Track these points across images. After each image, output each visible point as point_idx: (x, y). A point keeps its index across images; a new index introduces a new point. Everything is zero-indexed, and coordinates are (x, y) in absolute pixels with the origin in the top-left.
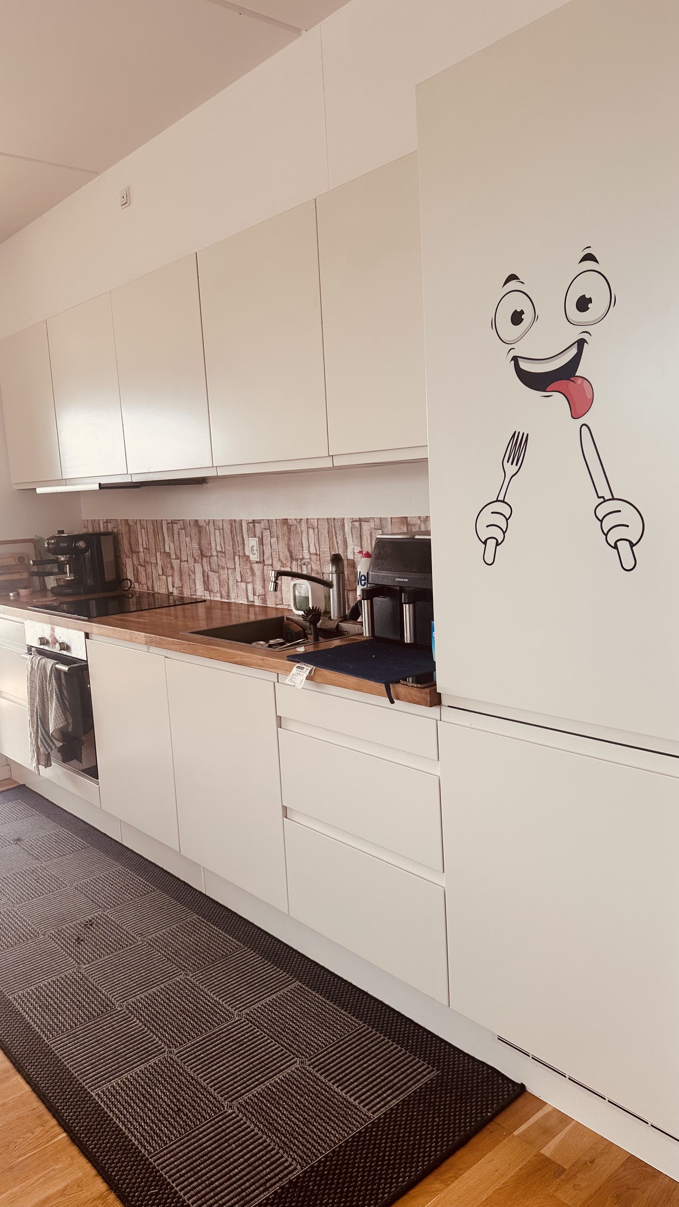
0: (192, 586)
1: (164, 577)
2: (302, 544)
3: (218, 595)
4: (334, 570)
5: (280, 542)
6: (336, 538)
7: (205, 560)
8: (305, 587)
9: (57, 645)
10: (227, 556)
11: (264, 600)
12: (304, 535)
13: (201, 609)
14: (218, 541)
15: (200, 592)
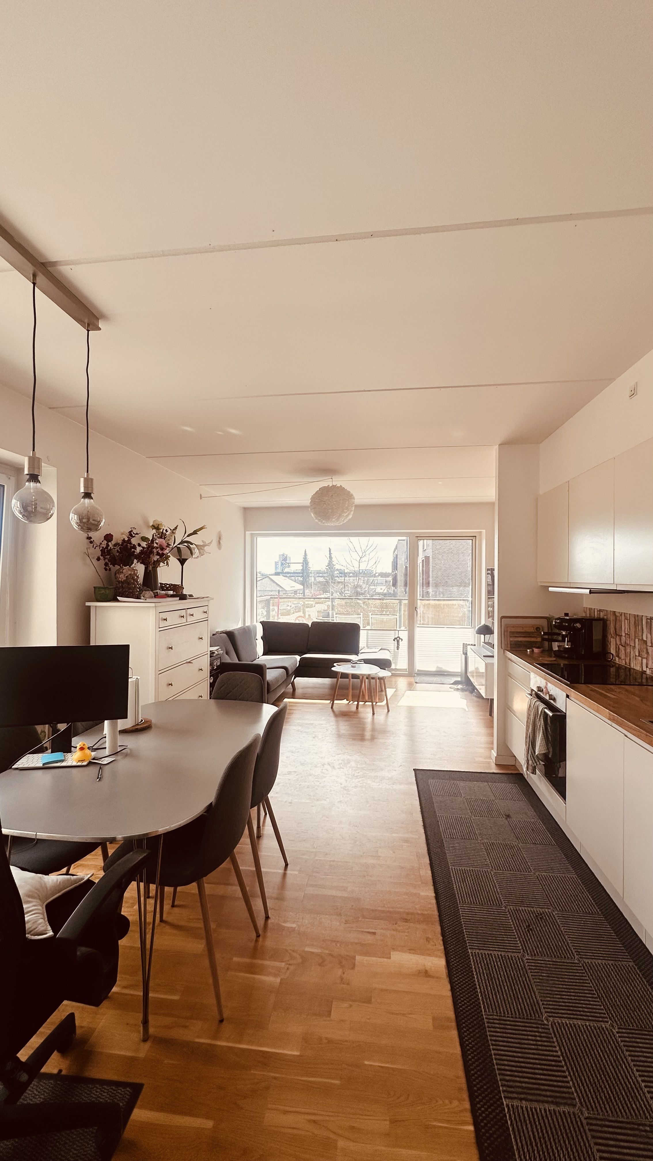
1: (640, 658)
9: (548, 695)
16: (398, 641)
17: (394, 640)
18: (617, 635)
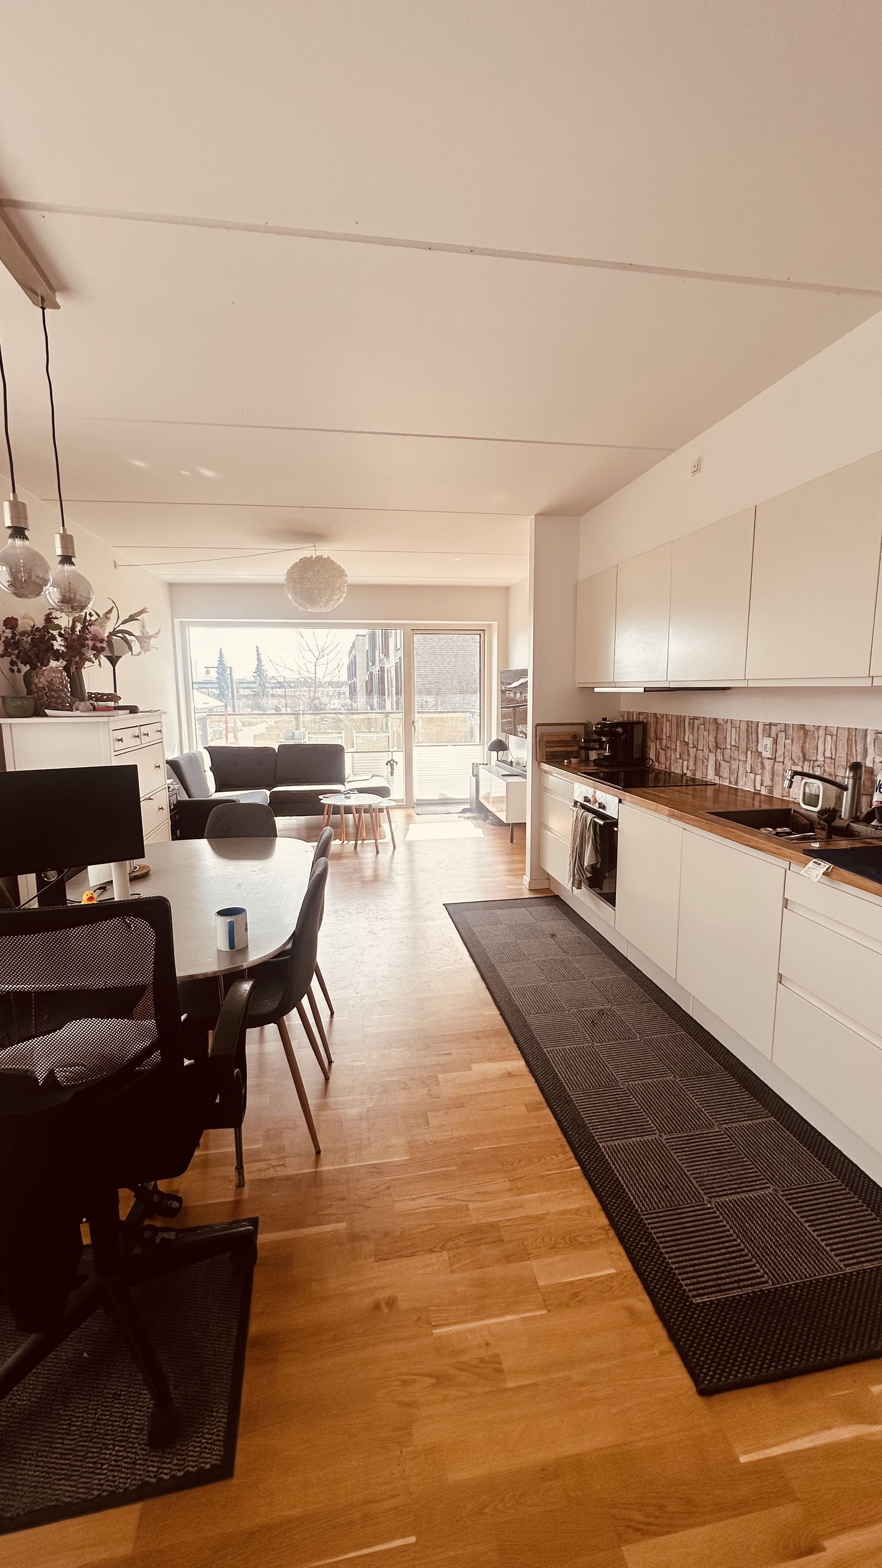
0: (705, 770)
1: (681, 761)
2: (817, 748)
3: (727, 781)
4: (851, 775)
5: (795, 744)
6: (856, 746)
7: (719, 751)
8: (817, 787)
9: (597, 804)
10: (740, 751)
11: (771, 791)
12: (821, 740)
13: (710, 791)
14: (733, 737)
15: (711, 776)
16: (392, 766)
17: (387, 764)
18: (657, 738)
